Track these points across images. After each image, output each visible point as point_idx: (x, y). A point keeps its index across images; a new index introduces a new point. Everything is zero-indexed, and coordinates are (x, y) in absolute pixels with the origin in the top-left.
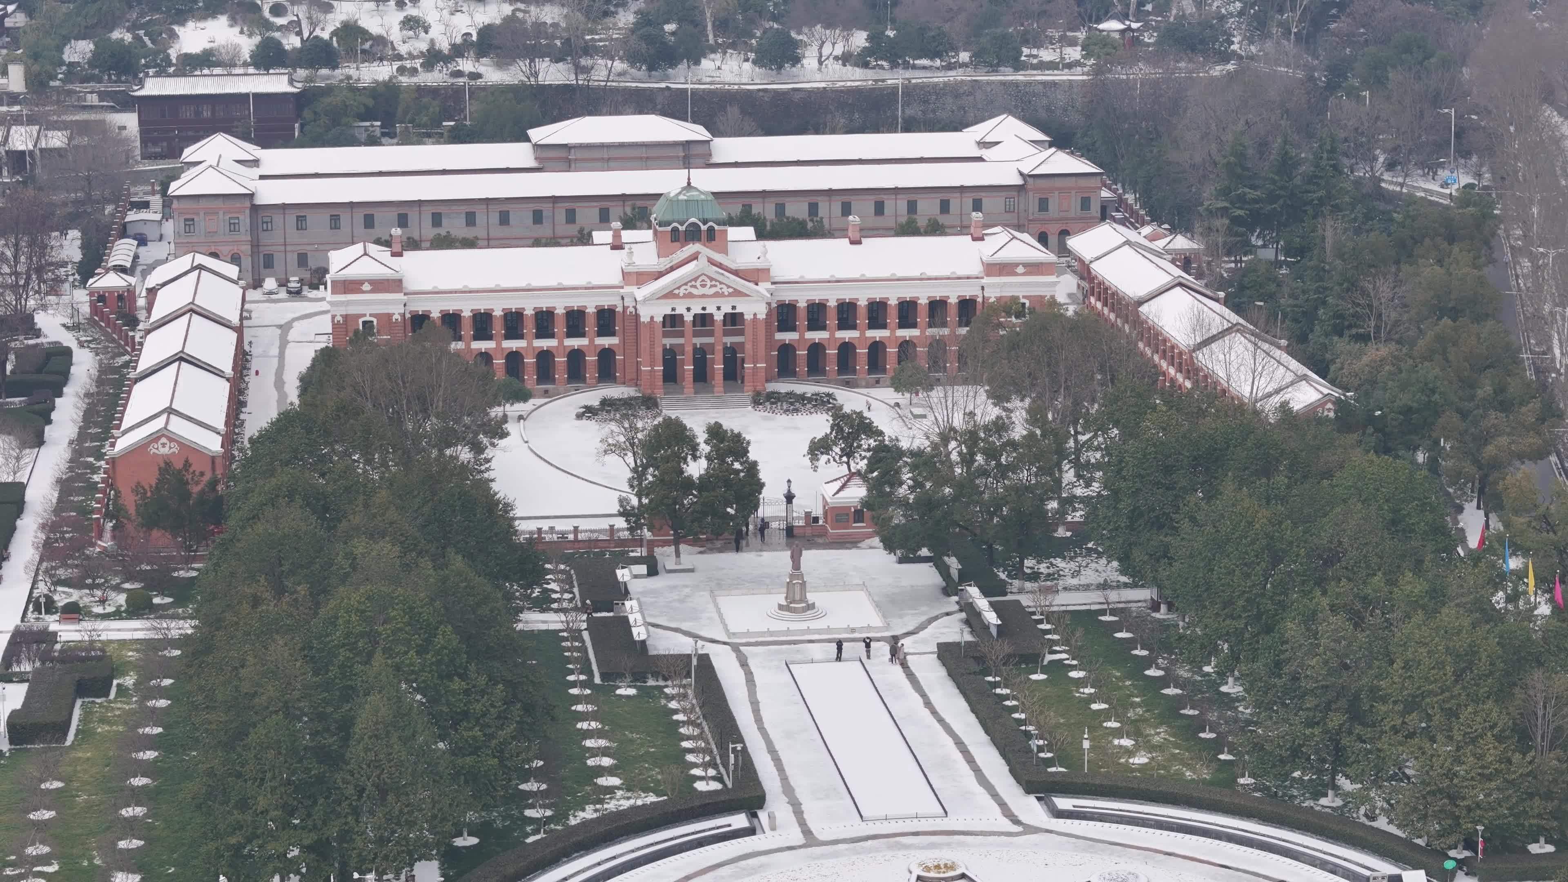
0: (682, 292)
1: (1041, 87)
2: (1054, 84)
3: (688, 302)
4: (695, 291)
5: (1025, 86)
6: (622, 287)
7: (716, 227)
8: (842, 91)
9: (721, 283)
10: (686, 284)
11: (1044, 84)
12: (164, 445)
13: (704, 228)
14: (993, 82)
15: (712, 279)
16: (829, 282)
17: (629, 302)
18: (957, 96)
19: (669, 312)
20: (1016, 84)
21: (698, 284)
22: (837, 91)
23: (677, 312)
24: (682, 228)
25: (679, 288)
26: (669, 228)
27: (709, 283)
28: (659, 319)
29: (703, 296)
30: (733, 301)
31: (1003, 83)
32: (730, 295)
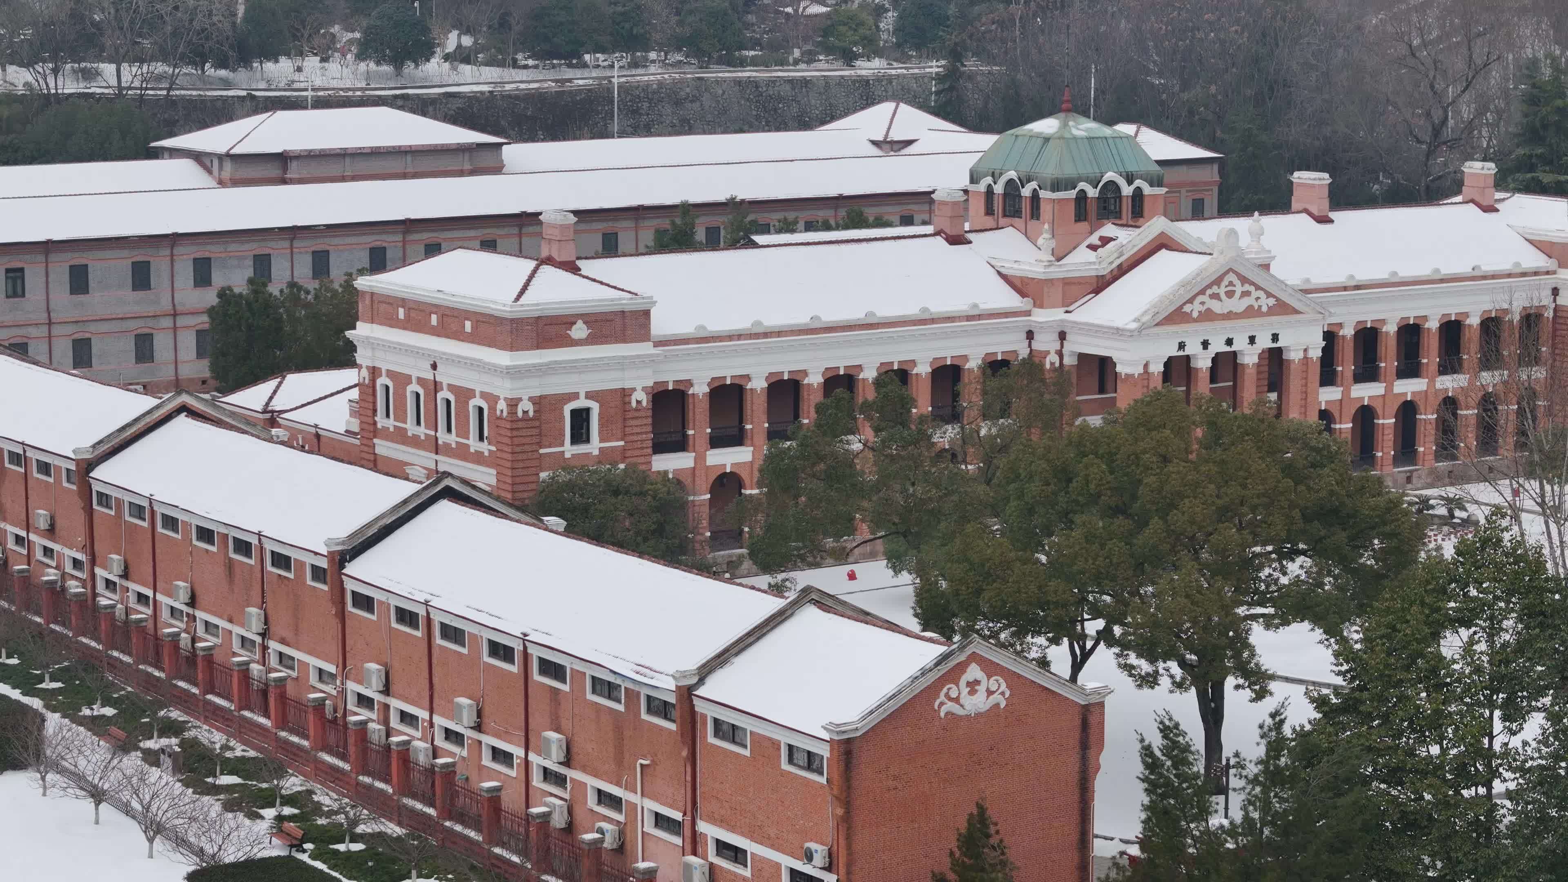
0: (1195, 309)
1: (788, 87)
2: (805, 83)
3: (1205, 330)
4: (1217, 307)
5: (767, 85)
6: (1028, 313)
7: (1147, 190)
8: (517, 97)
9: (1258, 288)
10: (1202, 292)
11: (791, 81)
12: (973, 685)
13: (1127, 190)
14: (724, 80)
15: (1244, 280)
16: (1345, 289)
17: (1046, 343)
18: (678, 103)
19: (1174, 352)
20: (754, 84)
21: (1222, 291)
22: (510, 96)
23: (1188, 351)
24: (1092, 193)
25: (1191, 301)
26: (1072, 194)
27: (1239, 289)
28: (1157, 368)
29: (1230, 316)
30: (1277, 323)
31: (738, 82)
32: (1271, 312)
